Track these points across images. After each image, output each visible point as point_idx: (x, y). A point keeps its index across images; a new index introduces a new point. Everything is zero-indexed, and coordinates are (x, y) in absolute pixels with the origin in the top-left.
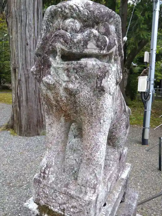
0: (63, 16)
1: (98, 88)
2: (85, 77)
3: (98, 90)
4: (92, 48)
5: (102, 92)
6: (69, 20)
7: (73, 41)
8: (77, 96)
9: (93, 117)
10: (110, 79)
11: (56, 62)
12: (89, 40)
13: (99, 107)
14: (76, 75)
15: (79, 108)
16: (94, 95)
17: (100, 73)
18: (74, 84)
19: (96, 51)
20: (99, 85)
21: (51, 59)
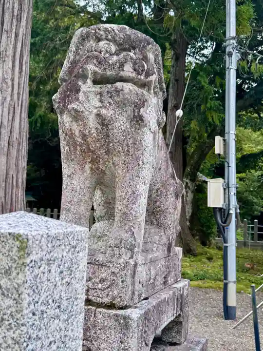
0: (97, 37)
1: (136, 117)
2: (120, 103)
3: (135, 119)
4: (128, 71)
5: (140, 122)
6: (103, 42)
7: (109, 63)
8: (110, 127)
9: (130, 156)
10: (150, 112)
11: (87, 86)
12: (126, 63)
13: (137, 143)
14: (110, 100)
15: (111, 144)
16: (131, 127)
17: (137, 101)
18: (108, 110)
19: (134, 75)
20: (136, 114)
21: (80, 83)
